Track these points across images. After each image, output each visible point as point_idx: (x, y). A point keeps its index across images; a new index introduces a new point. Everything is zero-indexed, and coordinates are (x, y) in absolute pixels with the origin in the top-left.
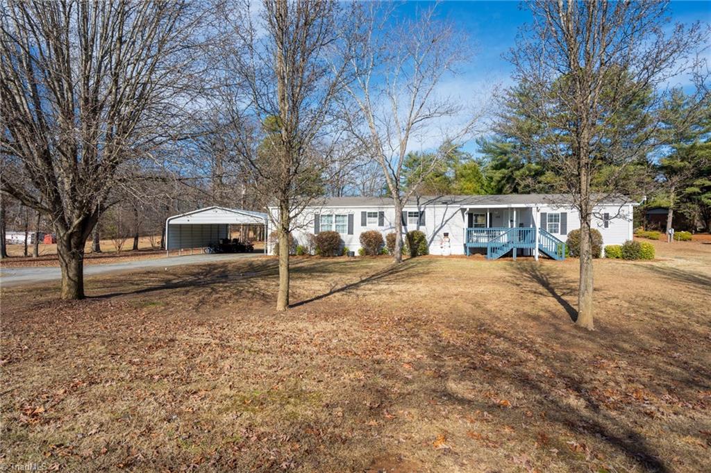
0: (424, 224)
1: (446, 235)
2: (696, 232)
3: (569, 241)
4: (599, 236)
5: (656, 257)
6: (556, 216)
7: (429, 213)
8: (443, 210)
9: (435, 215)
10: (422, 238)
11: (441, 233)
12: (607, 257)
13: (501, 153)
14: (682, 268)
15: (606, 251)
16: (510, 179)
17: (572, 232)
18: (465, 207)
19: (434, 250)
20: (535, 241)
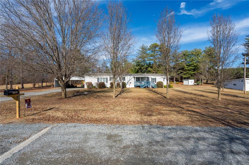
0: (125, 80)
1: (130, 83)
2: (180, 82)
3: (157, 84)
4: (163, 83)
5: (173, 87)
6: (154, 78)
7: (126, 77)
8: (129, 77)
9: (127, 78)
10: (125, 83)
11: (129, 82)
12: (164, 88)
13: (138, 62)
14: (178, 90)
15: (164, 86)
16: (140, 69)
17: (157, 82)
18: (135, 76)
19: (128, 86)
20: (150, 84)
